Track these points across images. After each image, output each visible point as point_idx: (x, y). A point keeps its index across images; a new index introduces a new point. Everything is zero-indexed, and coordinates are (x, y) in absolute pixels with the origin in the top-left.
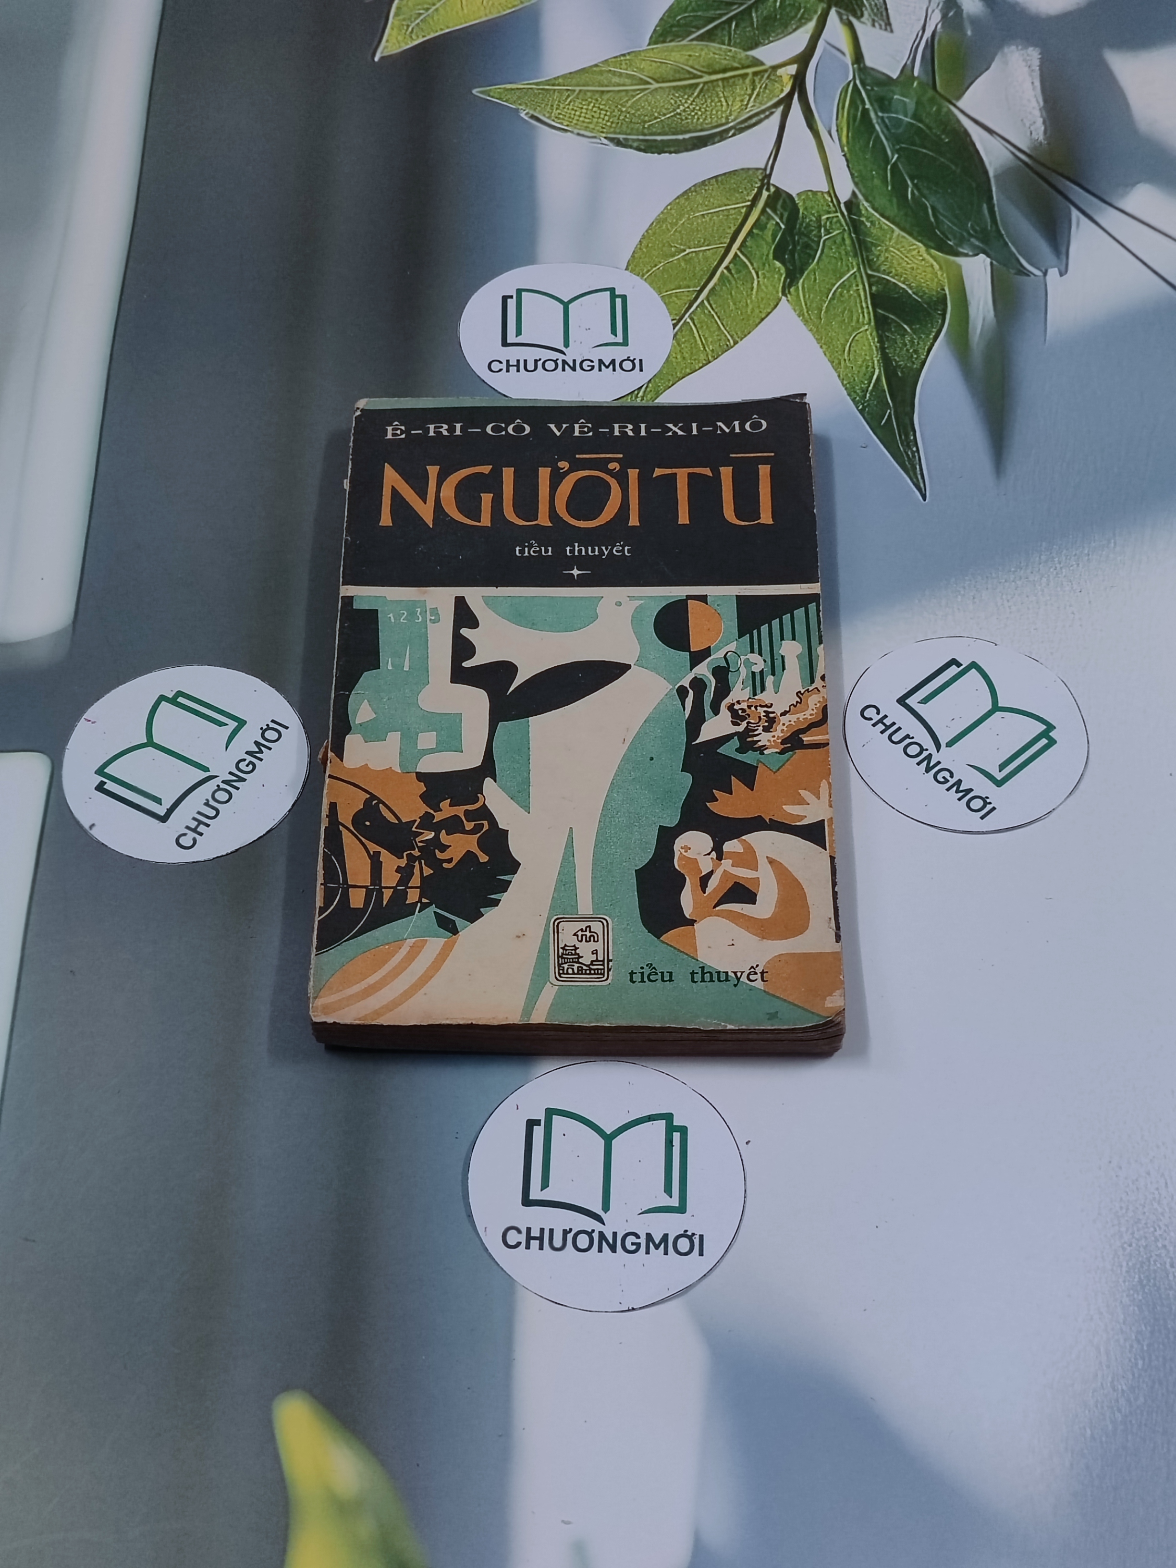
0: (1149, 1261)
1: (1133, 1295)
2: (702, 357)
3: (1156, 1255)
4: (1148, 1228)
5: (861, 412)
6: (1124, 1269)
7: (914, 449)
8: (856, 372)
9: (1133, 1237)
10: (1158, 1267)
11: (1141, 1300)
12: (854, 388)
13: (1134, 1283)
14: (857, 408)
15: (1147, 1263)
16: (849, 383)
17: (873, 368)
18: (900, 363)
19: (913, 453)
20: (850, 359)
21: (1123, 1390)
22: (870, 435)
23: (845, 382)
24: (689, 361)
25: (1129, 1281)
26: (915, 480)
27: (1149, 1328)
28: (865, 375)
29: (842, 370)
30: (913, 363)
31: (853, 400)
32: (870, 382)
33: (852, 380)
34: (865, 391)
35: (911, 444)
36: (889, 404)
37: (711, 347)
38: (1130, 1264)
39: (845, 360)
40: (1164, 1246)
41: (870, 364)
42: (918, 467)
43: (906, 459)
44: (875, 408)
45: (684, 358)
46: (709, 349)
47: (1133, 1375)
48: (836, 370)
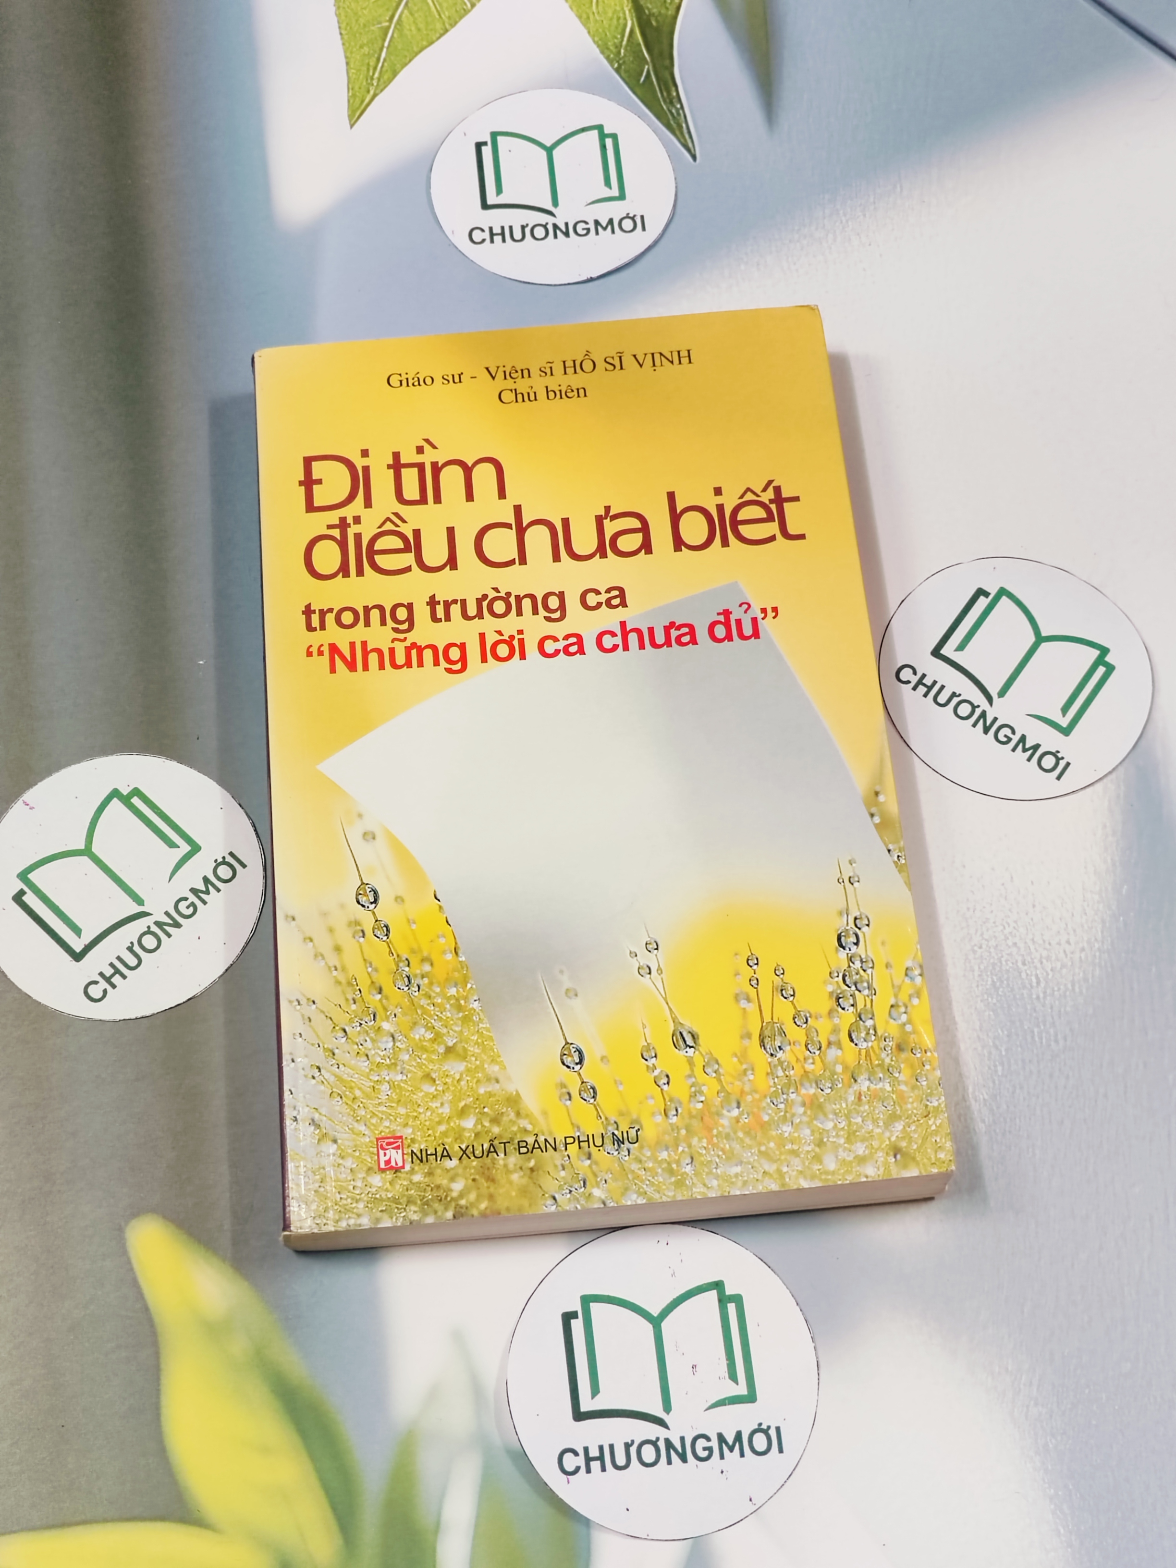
0: (1001, 962)
1: (988, 999)
2: (439, 26)
3: (1008, 954)
4: (996, 926)
5: (617, 70)
6: (977, 973)
7: (679, 106)
8: (607, 26)
9: (983, 939)
10: (1010, 967)
11: (995, 1004)
12: (606, 44)
13: (988, 987)
14: (612, 66)
15: (999, 964)
16: (600, 39)
17: (625, 19)
18: (655, 11)
19: (677, 110)
20: (599, 12)
21: (984, 1099)
22: (630, 95)
23: (596, 39)
24: (425, 32)
25: (982, 985)
26: (682, 140)
27: (1006, 1032)
28: (617, 28)
29: (592, 25)
30: (667, 9)
31: (608, 58)
32: (623, 36)
33: (603, 36)
34: (618, 47)
35: (675, 100)
36: (645, 58)
37: (447, 13)
38: (982, 967)
39: (593, 13)
40: (1015, 944)
41: (621, 15)
42: (684, 125)
43: (670, 117)
44: (632, 66)
45: (419, 30)
46: (445, 16)
47: (994, 1082)
48: (584, 25)
